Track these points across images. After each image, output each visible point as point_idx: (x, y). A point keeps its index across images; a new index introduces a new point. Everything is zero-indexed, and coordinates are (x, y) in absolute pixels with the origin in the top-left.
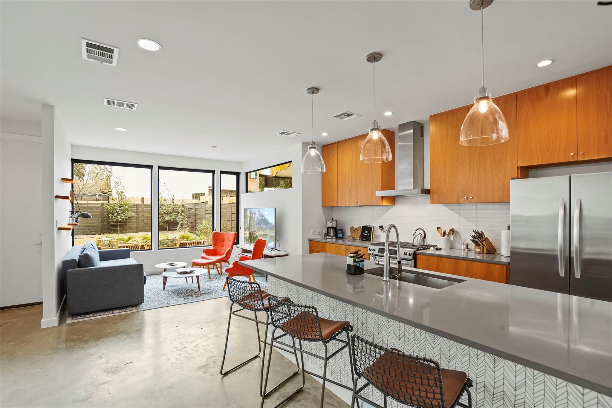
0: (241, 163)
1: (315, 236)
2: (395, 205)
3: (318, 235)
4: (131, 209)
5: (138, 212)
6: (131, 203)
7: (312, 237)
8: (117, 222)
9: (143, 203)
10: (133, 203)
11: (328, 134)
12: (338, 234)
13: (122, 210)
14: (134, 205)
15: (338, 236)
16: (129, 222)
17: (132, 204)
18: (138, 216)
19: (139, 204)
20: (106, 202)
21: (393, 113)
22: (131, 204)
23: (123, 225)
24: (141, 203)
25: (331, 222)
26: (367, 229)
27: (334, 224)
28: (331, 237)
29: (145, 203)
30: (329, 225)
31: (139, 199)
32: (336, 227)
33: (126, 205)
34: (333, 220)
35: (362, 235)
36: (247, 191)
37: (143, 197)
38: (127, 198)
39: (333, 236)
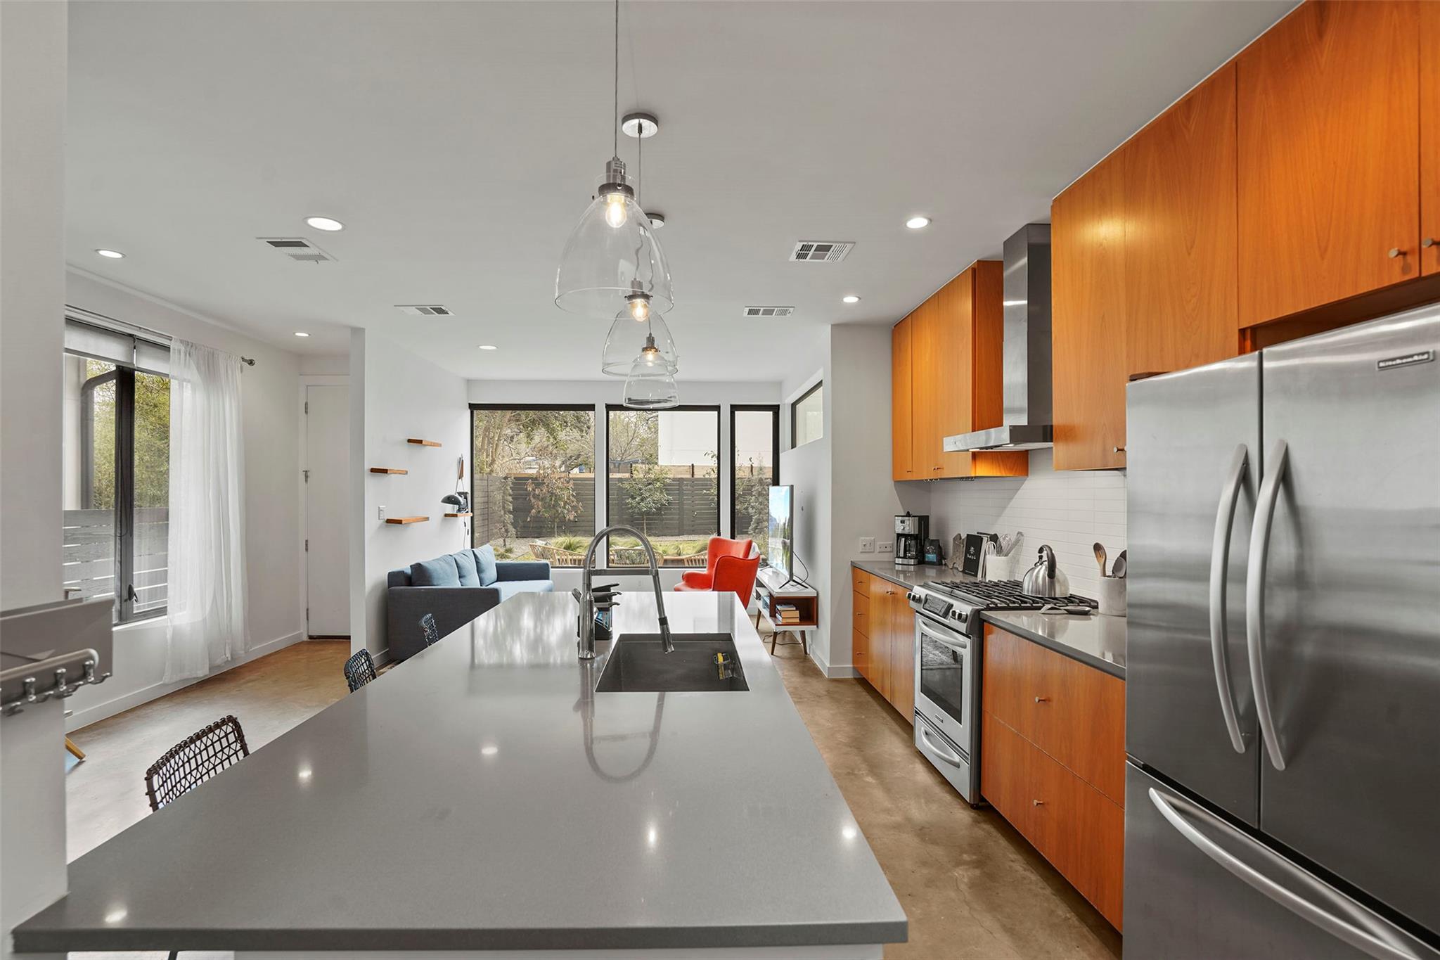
0: (778, 385)
1: (871, 554)
2: (1027, 475)
3: (879, 552)
4: (666, 488)
5: (681, 496)
6: (669, 476)
7: (859, 558)
8: (642, 514)
9: (693, 476)
10: (671, 476)
11: (860, 298)
12: (927, 553)
13: (650, 489)
14: (674, 479)
15: (927, 560)
16: (665, 514)
17: (670, 479)
18: (681, 504)
19: (683, 478)
20: (627, 475)
21: (930, 220)
22: (667, 478)
23: (655, 520)
24: (689, 476)
25: (903, 522)
26: (974, 542)
27: (910, 527)
28: (906, 561)
29: (696, 476)
30: (899, 529)
31: (685, 468)
32: (917, 533)
33: (657, 480)
34: (908, 515)
35: (966, 559)
36: (793, 445)
37: (693, 465)
38: (661, 466)
39: (910, 558)
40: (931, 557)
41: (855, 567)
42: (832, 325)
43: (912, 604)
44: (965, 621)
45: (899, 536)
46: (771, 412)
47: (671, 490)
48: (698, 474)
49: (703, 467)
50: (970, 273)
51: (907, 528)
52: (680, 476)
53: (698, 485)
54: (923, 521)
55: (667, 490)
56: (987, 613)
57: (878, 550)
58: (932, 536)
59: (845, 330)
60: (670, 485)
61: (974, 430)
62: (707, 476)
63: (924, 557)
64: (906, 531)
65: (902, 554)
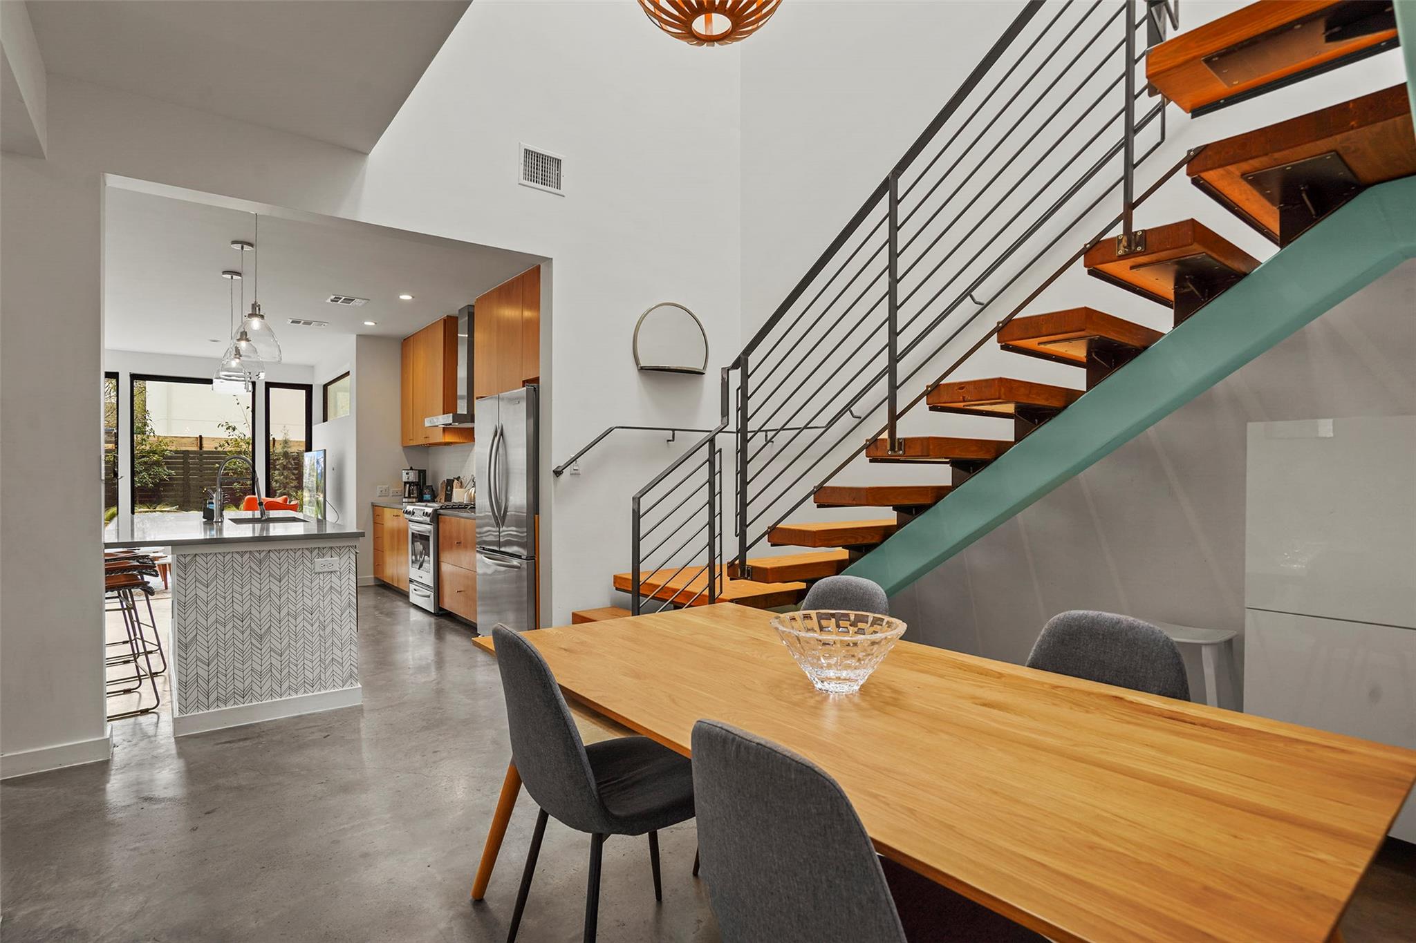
0: (311, 368)
1: (386, 497)
3: (393, 496)
4: (168, 461)
5: (186, 470)
6: (169, 448)
7: (377, 500)
9: (200, 449)
10: (173, 448)
11: (376, 323)
12: (424, 492)
13: (145, 463)
14: (176, 452)
16: (166, 491)
17: (171, 451)
18: (186, 479)
19: (188, 451)
21: (413, 297)
22: (167, 450)
24: (195, 448)
25: (407, 474)
26: (450, 483)
27: (412, 477)
28: (410, 500)
29: (204, 449)
30: (405, 478)
31: (191, 440)
32: (417, 481)
33: (154, 452)
34: (411, 469)
35: (446, 494)
36: (325, 419)
37: (200, 436)
38: (159, 437)
39: (413, 498)
40: (427, 497)
41: (374, 506)
42: (357, 335)
43: (407, 516)
44: (429, 516)
45: (406, 483)
46: (304, 391)
47: (172, 463)
48: (208, 446)
49: (214, 439)
50: (442, 321)
51: (410, 478)
52: (184, 449)
53: (206, 458)
54: (422, 473)
55: (167, 463)
56: (441, 511)
57: (391, 495)
58: (429, 483)
59: (366, 341)
60: (171, 458)
61: (444, 414)
62: (220, 449)
63: (423, 497)
64: (411, 480)
65: (407, 495)
